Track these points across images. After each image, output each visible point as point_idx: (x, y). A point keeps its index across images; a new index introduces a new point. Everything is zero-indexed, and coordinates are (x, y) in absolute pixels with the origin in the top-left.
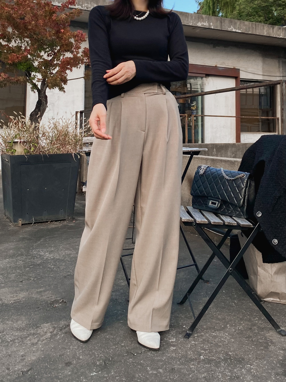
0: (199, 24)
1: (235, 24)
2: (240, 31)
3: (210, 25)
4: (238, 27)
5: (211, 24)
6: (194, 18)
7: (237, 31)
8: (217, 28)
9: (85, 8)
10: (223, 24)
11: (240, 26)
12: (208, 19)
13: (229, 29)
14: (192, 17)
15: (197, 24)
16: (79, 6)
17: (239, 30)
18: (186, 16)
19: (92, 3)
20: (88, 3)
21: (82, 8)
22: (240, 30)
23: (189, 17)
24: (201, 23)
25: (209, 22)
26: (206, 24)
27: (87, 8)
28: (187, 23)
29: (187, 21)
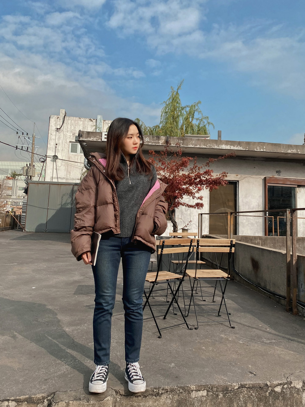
5: (299, 150)
6: (285, 147)
12: (296, 148)
14: (283, 147)
15: (288, 151)
18: (279, 146)
19: (213, 143)
21: (207, 147)
23: (281, 147)
24: (291, 150)
26: (294, 151)
28: (280, 151)
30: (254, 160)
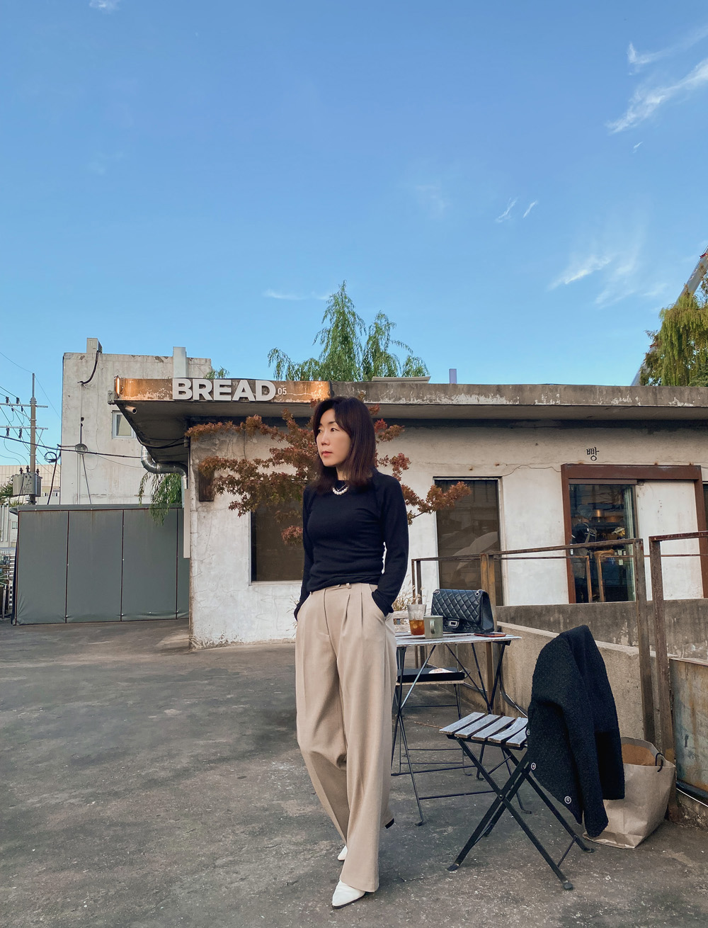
0: (616, 402)
1: (682, 393)
2: (691, 405)
3: (634, 401)
4: (686, 398)
5: (637, 399)
6: (605, 393)
7: (686, 405)
8: (648, 403)
9: (428, 402)
10: (658, 396)
11: (691, 396)
12: (631, 392)
13: (671, 403)
14: (601, 392)
15: (612, 402)
16: (419, 400)
17: (688, 402)
18: (591, 391)
19: (438, 392)
20: (431, 394)
21: (424, 403)
22: (692, 403)
23: (596, 393)
24: (618, 399)
25: (632, 397)
26: (627, 400)
27: (431, 401)
28: (594, 403)
29: (594, 399)
30: (535, 428)
